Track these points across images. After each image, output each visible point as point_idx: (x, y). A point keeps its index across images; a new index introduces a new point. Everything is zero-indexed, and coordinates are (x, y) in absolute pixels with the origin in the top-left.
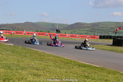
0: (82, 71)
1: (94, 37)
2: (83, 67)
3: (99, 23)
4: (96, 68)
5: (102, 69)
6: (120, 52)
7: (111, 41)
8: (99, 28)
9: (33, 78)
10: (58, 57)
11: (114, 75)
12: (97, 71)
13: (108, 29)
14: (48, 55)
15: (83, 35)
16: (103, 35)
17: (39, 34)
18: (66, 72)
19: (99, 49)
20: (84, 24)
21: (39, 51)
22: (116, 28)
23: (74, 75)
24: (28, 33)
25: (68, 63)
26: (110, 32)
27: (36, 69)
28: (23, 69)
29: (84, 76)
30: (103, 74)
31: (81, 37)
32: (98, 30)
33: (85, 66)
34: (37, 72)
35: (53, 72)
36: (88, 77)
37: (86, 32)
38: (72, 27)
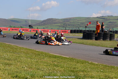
0: (52, 61)
1: (65, 32)
2: (53, 57)
3: (70, 19)
5: (72, 60)
6: (90, 44)
7: (81, 35)
8: (70, 23)
9: (4, 67)
10: (30, 50)
11: (83, 64)
12: (67, 61)
13: (79, 24)
14: (20, 48)
15: (54, 30)
16: (73, 29)
17: (12, 29)
18: (37, 62)
20: (56, 19)
21: (11, 45)
22: (86, 23)
23: (44, 64)
25: (39, 55)
26: (81, 27)
29: (54, 65)
30: (71, 63)
32: (69, 25)
33: (55, 57)
34: (8, 61)
35: (24, 62)
36: (57, 66)
37: (58, 27)
38: (44, 23)
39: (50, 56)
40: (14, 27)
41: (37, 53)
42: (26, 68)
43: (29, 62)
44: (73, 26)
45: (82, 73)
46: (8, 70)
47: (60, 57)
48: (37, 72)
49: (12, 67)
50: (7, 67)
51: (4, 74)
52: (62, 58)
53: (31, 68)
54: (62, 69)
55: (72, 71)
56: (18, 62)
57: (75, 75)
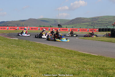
0: (81, 59)
2: (82, 56)
3: (98, 18)
4: (95, 56)
5: (101, 57)
8: (98, 22)
9: (35, 65)
10: (59, 48)
11: (111, 62)
12: (96, 59)
13: (107, 22)
14: (50, 47)
16: (102, 28)
17: (42, 29)
18: (67, 60)
19: (99, 41)
20: (84, 19)
21: (41, 44)
22: (114, 22)
23: (74, 62)
24: (32, 29)
25: (69, 53)
26: (109, 25)
27: (39, 58)
28: (26, 58)
29: (83, 63)
30: (100, 61)
31: (82, 30)
32: (97, 24)
33: (84, 55)
34: (39, 60)
35: (54, 60)
36: (86, 64)
37: (86, 26)
38: (73, 22)
39: (79, 55)
40: (43, 27)
41: (66, 51)
42: (56, 66)
43: (59, 61)
44: (101, 25)
45: (111, 71)
46: (39, 68)
47: (89, 55)
48: (67, 70)
49: (43, 65)
50: (38, 66)
51: (35, 71)
52: (91, 56)
53: (61, 66)
54: (92, 67)
55: (101, 69)
56: (48, 60)
57: (104, 72)
